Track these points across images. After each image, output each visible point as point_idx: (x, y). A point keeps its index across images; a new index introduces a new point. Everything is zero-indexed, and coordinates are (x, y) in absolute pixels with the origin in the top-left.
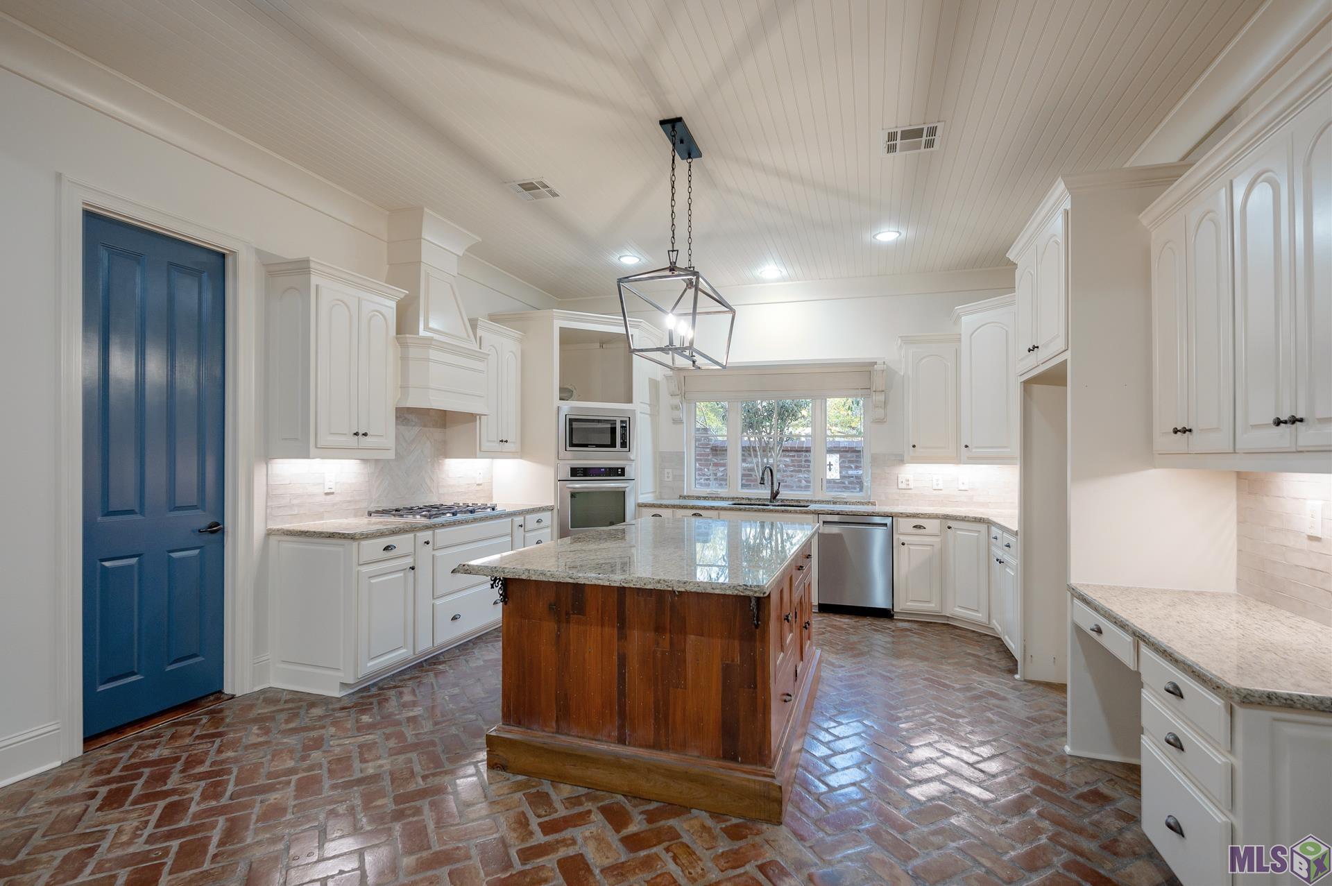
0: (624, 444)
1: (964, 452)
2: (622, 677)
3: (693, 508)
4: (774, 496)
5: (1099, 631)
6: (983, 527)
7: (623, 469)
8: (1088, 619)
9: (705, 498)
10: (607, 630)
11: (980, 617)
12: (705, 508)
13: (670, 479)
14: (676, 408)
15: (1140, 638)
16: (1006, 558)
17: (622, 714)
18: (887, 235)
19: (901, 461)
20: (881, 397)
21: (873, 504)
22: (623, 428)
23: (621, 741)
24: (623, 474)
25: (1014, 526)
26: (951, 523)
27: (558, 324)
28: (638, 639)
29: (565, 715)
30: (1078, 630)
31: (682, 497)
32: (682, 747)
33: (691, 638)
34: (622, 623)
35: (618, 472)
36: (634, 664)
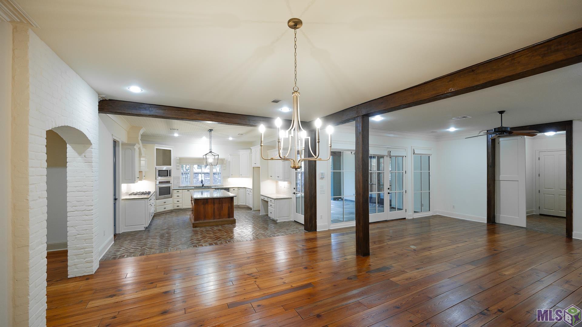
0: (170, 176)
1: (240, 176)
2: (214, 211)
3: (187, 189)
4: (203, 185)
5: (264, 198)
6: (245, 189)
7: (170, 181)
8: (262, 198)
9: (186, 187)
10: (212, 205)
11: (244, 204)
12: (190, 189)
13: (176, 183)
14: (178, 166)
15: (268, 197)
16: (250, 193)
17: (214, 216)
18: (231, 139)
19: (229, 177)
20: (225, 165)
21: (223, 186)
22: (170, 172)
23: (214, 219)
24: (170, 183)
25: (251, 188)
26: (239, 189)
27: (156, 147)
28: (216, 206)
29: (205, 218)
30: (262, 199)
31: (179, 187)
32: (223, 218)
33: (224, 204)
34: (214, 204)
35: (168, 182)
36: (216, 209)
